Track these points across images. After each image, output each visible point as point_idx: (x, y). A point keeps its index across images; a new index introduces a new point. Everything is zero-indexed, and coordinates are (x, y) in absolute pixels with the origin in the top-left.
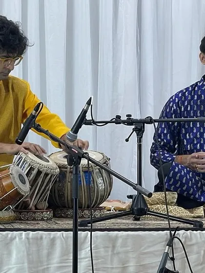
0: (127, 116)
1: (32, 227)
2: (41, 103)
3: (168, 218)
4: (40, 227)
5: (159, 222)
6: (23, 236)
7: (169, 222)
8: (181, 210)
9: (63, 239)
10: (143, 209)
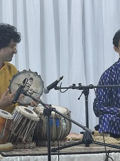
0: (79, 84)
1: (23, 154)
2: (26, 78)
3: (105, 145)
4: (28, 153)
5: (99, 147)
6: (18, 159)
7: (105, 147)
8: (112, 139)
9: (42, 160)
10: (90, 140)
